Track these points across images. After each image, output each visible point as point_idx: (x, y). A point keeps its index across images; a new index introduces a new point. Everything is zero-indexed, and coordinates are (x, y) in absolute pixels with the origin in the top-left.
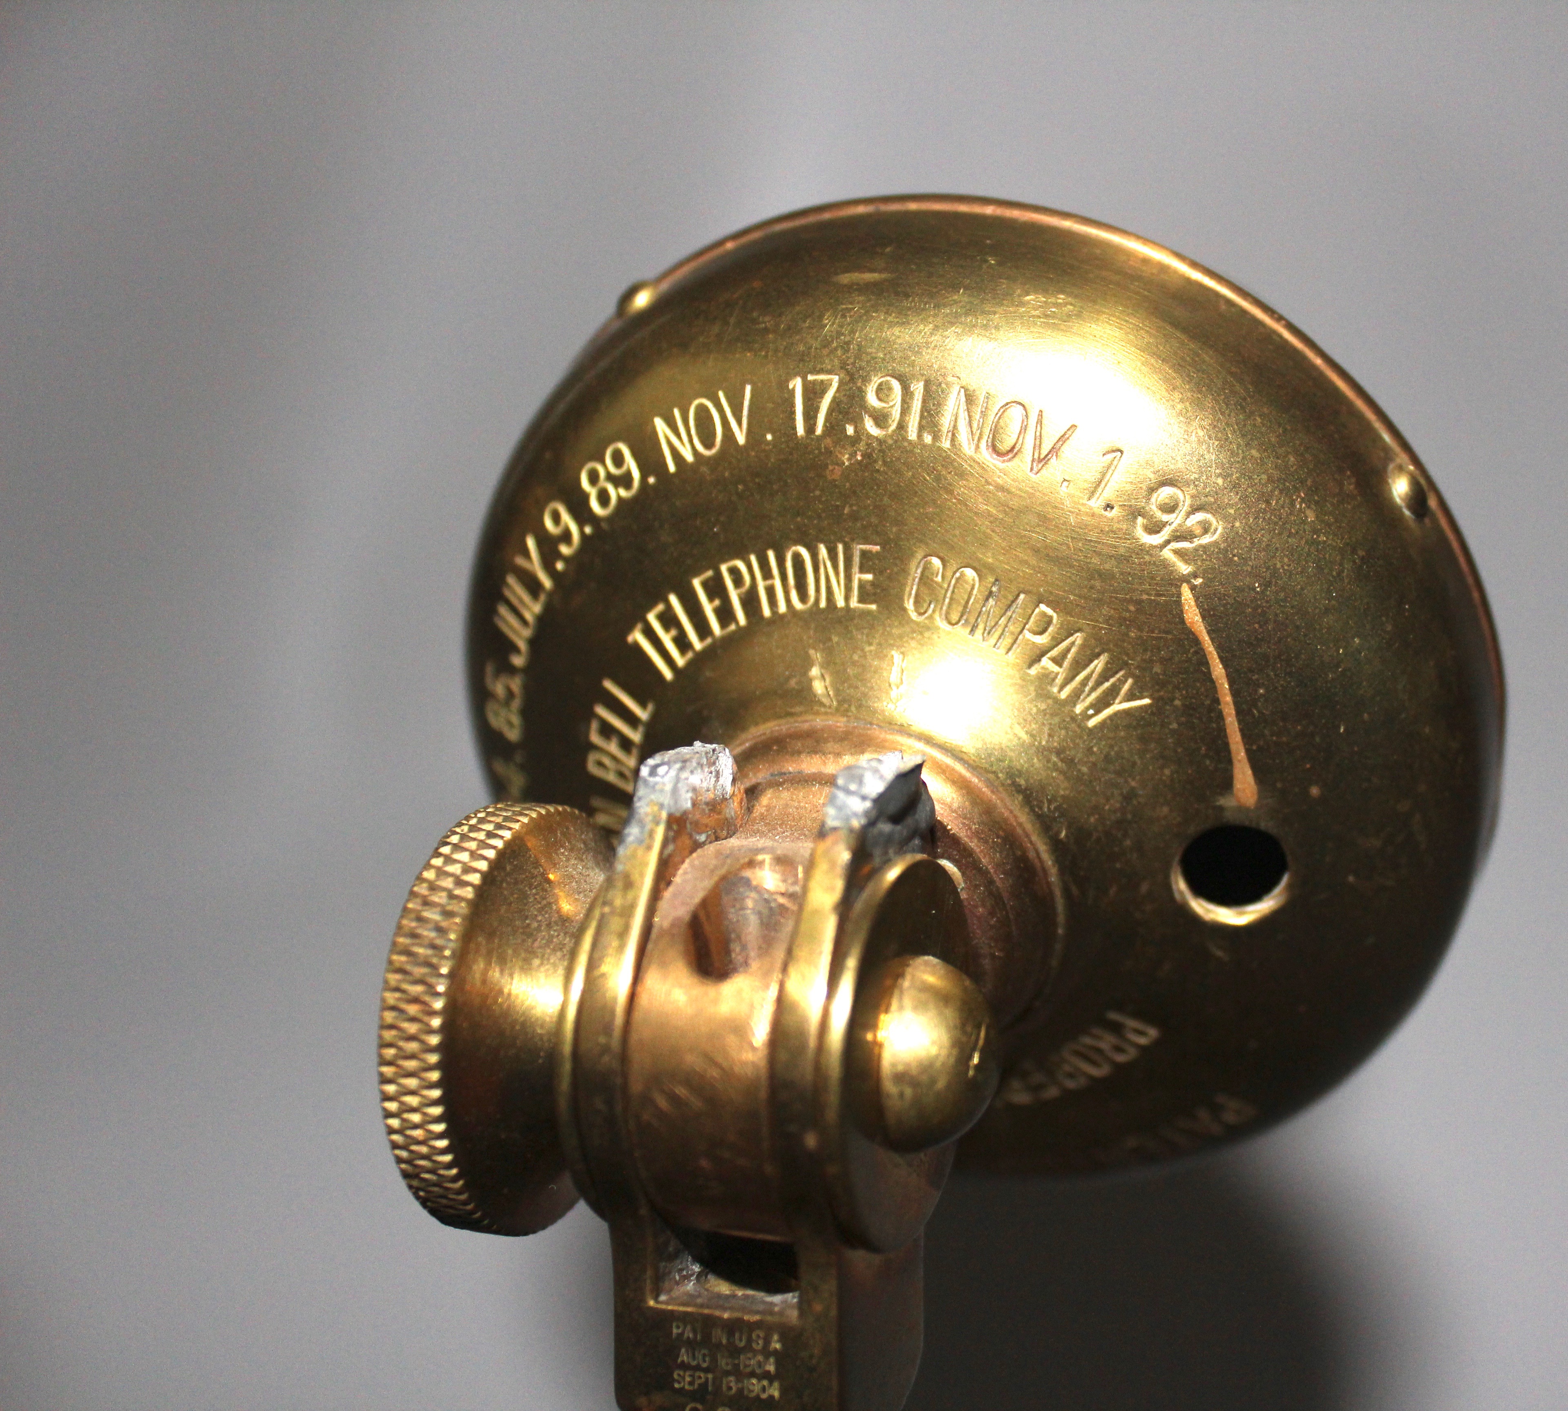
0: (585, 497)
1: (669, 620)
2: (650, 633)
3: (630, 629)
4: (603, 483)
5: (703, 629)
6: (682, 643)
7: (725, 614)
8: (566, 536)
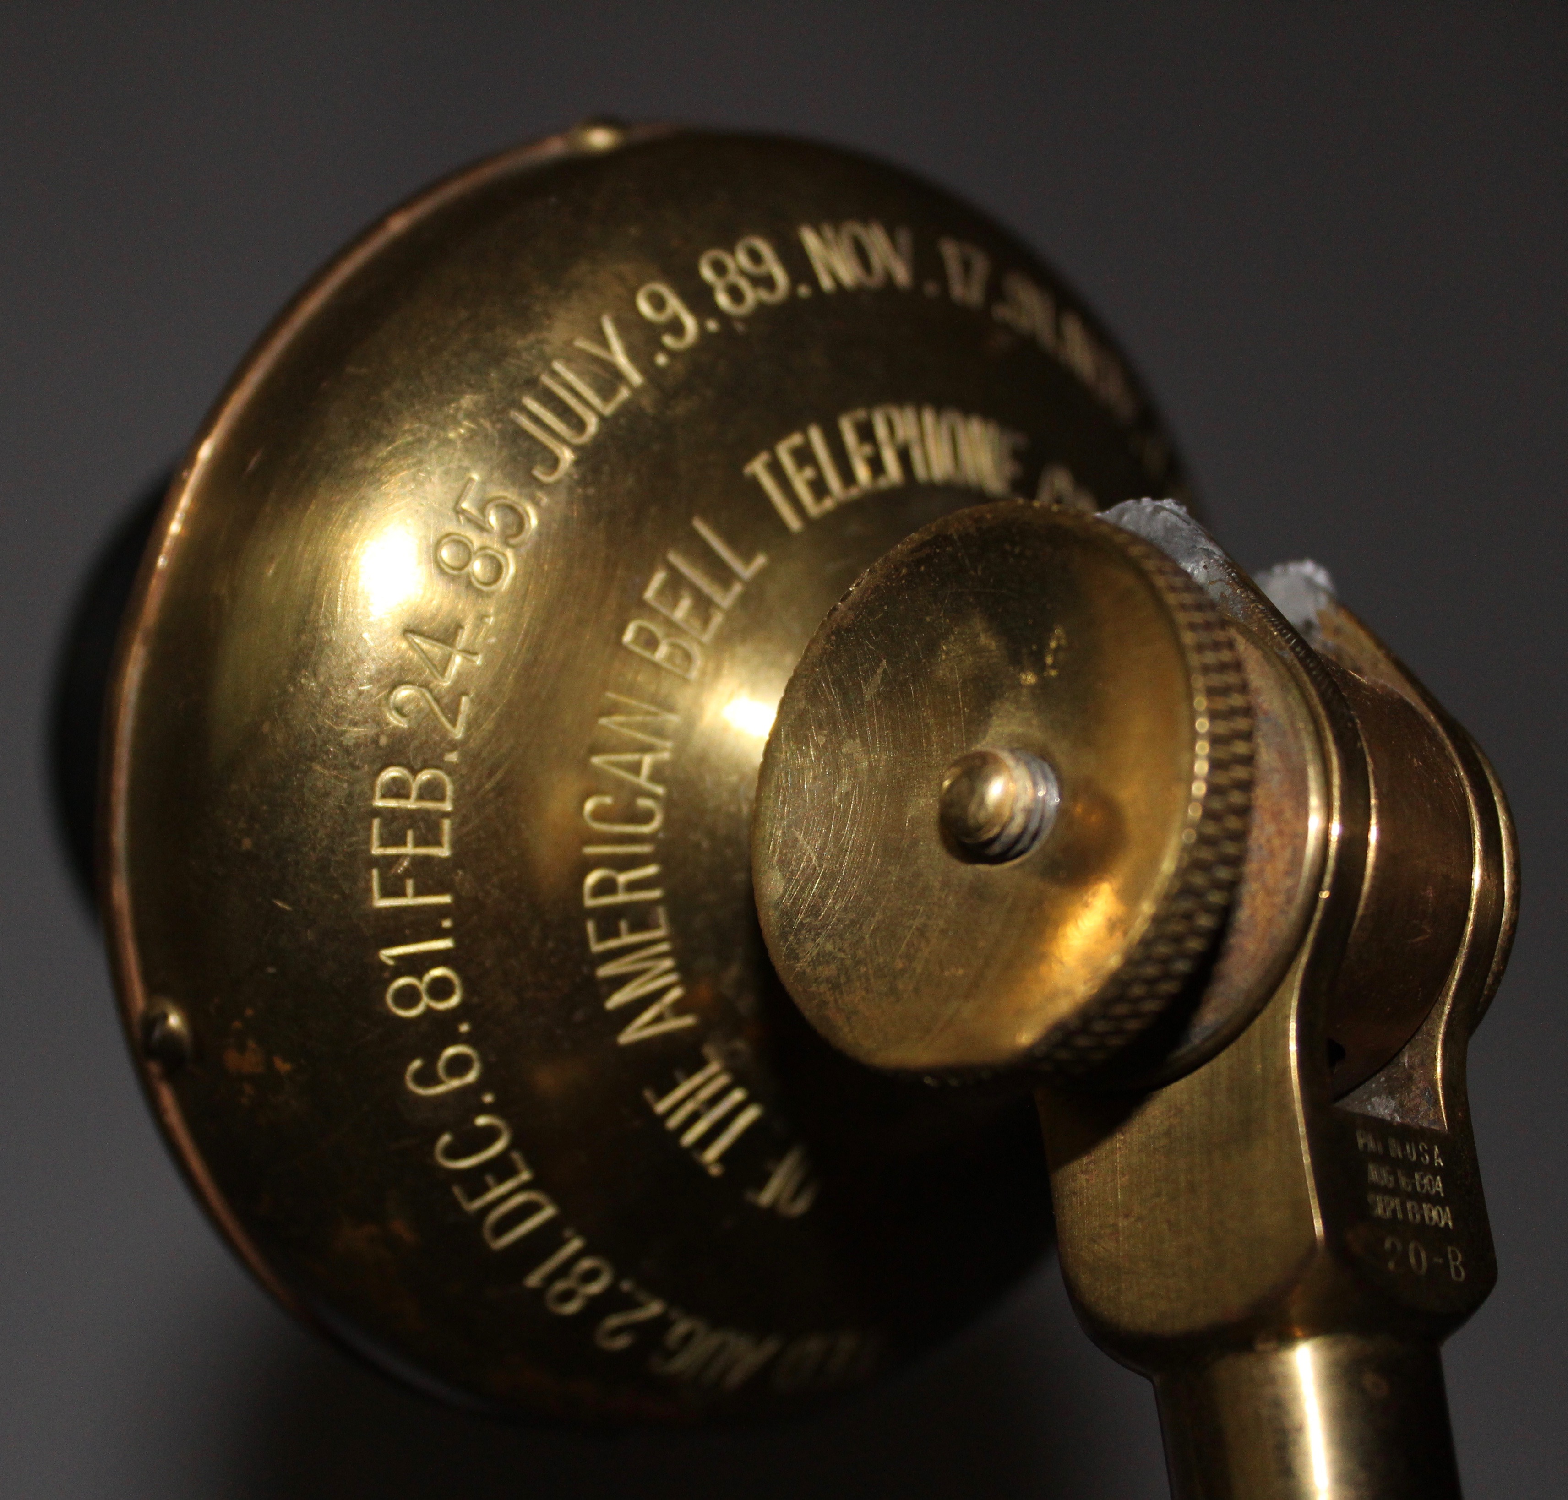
0: (708, 291)
1: (804, 456)
2: (776, 469)
3: (750, 456)
4: (733, 277)
5: (848, 476)
6: (819, 488)
7: (876, 465)
8: (676, 327)
